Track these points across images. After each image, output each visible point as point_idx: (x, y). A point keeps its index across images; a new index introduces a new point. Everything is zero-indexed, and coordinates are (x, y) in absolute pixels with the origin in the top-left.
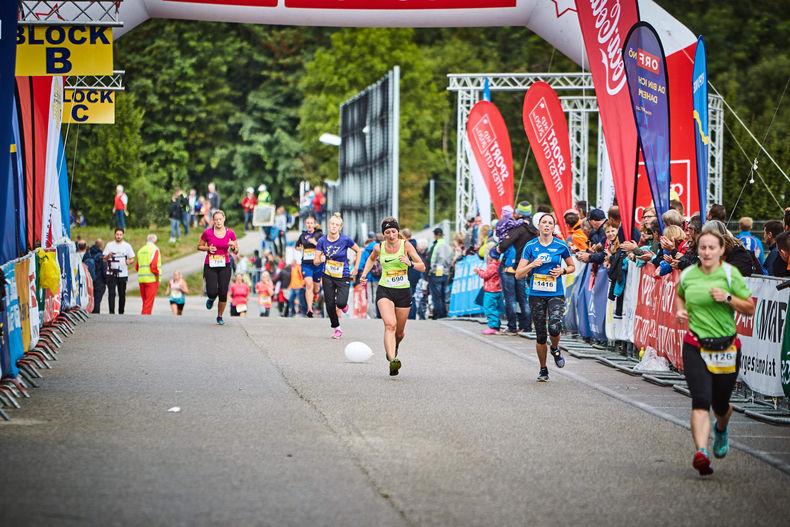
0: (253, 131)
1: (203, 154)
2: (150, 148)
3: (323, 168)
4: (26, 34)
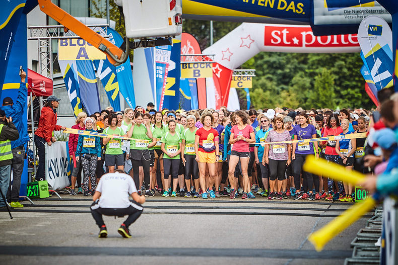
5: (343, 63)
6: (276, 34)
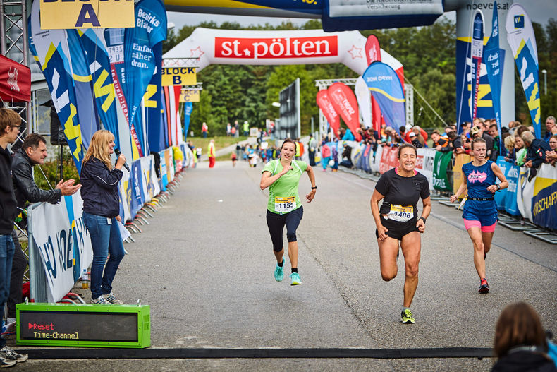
0: (250, 102)
1: (232, 111)
2: (214, 109)
3: (275, 114)
4: (166, 71)
5: (212, 86)
6: (227, 45)
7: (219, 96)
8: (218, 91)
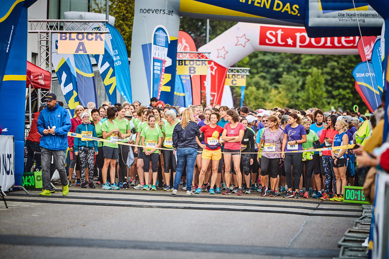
4: (183, 63)
7: (343, 77)
8: (341, 70)
